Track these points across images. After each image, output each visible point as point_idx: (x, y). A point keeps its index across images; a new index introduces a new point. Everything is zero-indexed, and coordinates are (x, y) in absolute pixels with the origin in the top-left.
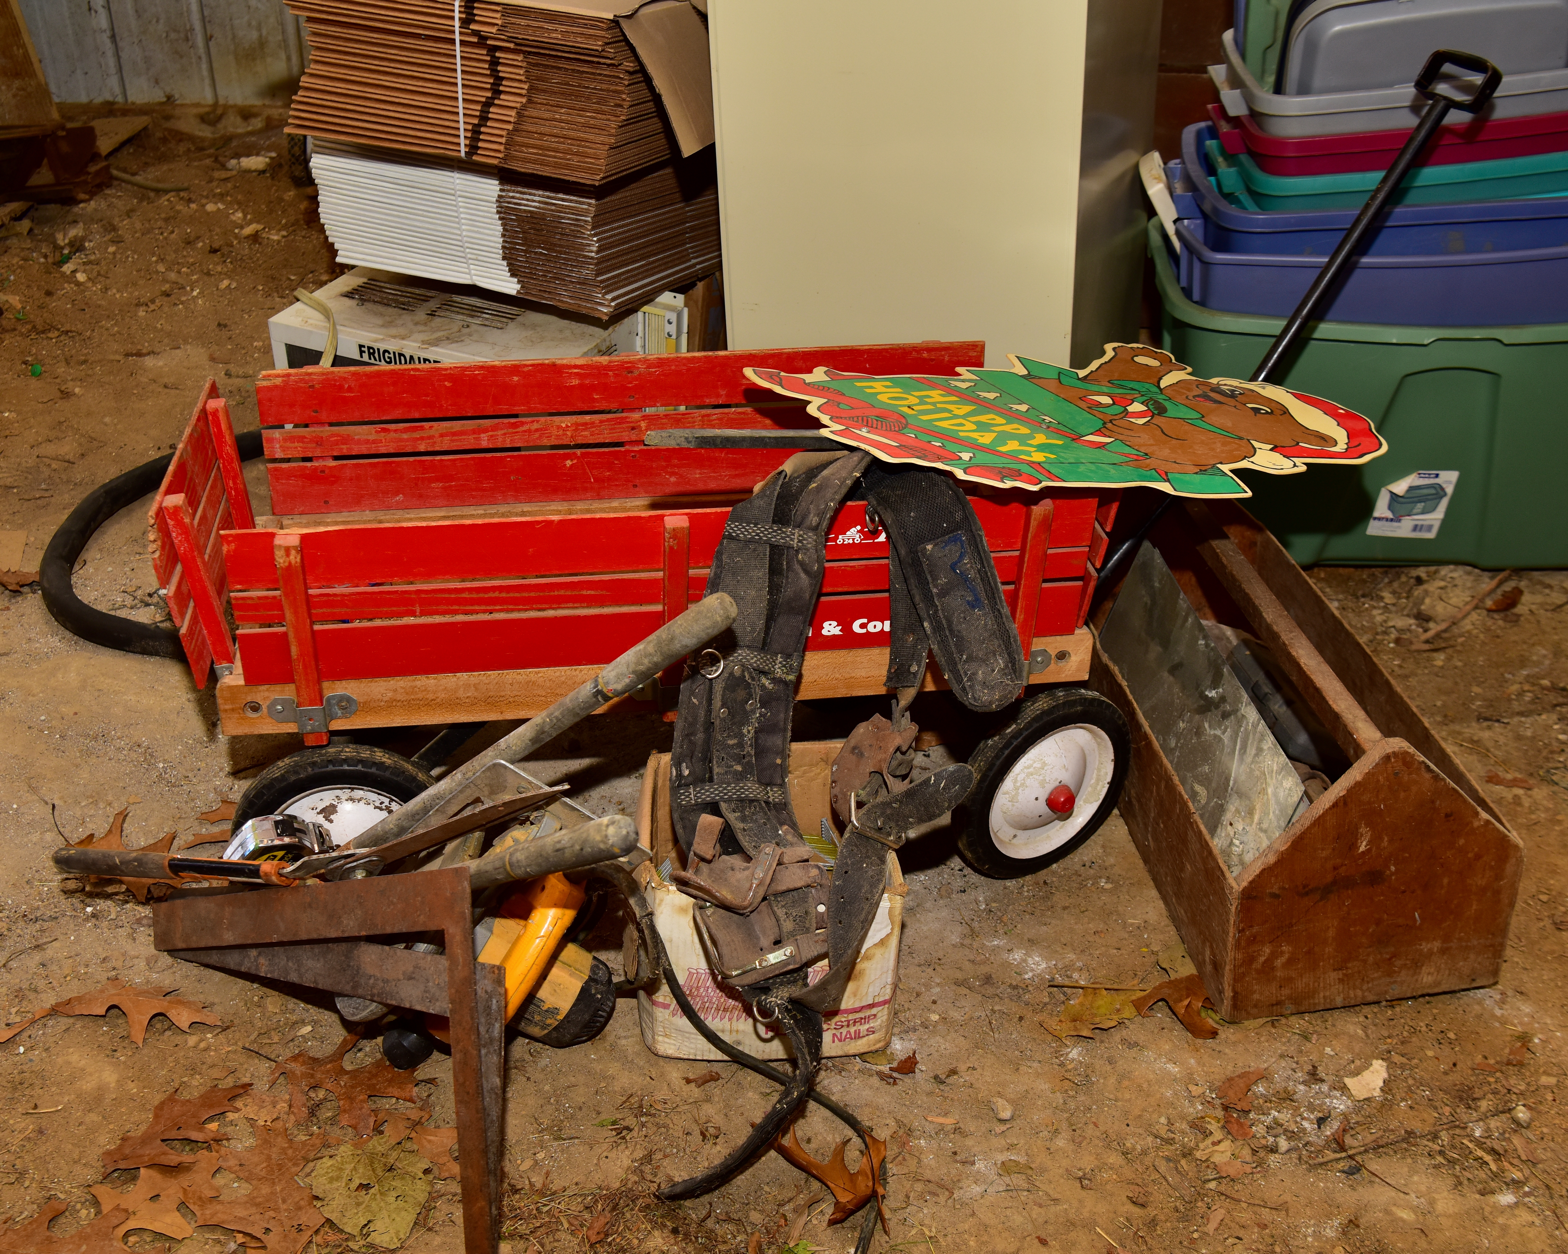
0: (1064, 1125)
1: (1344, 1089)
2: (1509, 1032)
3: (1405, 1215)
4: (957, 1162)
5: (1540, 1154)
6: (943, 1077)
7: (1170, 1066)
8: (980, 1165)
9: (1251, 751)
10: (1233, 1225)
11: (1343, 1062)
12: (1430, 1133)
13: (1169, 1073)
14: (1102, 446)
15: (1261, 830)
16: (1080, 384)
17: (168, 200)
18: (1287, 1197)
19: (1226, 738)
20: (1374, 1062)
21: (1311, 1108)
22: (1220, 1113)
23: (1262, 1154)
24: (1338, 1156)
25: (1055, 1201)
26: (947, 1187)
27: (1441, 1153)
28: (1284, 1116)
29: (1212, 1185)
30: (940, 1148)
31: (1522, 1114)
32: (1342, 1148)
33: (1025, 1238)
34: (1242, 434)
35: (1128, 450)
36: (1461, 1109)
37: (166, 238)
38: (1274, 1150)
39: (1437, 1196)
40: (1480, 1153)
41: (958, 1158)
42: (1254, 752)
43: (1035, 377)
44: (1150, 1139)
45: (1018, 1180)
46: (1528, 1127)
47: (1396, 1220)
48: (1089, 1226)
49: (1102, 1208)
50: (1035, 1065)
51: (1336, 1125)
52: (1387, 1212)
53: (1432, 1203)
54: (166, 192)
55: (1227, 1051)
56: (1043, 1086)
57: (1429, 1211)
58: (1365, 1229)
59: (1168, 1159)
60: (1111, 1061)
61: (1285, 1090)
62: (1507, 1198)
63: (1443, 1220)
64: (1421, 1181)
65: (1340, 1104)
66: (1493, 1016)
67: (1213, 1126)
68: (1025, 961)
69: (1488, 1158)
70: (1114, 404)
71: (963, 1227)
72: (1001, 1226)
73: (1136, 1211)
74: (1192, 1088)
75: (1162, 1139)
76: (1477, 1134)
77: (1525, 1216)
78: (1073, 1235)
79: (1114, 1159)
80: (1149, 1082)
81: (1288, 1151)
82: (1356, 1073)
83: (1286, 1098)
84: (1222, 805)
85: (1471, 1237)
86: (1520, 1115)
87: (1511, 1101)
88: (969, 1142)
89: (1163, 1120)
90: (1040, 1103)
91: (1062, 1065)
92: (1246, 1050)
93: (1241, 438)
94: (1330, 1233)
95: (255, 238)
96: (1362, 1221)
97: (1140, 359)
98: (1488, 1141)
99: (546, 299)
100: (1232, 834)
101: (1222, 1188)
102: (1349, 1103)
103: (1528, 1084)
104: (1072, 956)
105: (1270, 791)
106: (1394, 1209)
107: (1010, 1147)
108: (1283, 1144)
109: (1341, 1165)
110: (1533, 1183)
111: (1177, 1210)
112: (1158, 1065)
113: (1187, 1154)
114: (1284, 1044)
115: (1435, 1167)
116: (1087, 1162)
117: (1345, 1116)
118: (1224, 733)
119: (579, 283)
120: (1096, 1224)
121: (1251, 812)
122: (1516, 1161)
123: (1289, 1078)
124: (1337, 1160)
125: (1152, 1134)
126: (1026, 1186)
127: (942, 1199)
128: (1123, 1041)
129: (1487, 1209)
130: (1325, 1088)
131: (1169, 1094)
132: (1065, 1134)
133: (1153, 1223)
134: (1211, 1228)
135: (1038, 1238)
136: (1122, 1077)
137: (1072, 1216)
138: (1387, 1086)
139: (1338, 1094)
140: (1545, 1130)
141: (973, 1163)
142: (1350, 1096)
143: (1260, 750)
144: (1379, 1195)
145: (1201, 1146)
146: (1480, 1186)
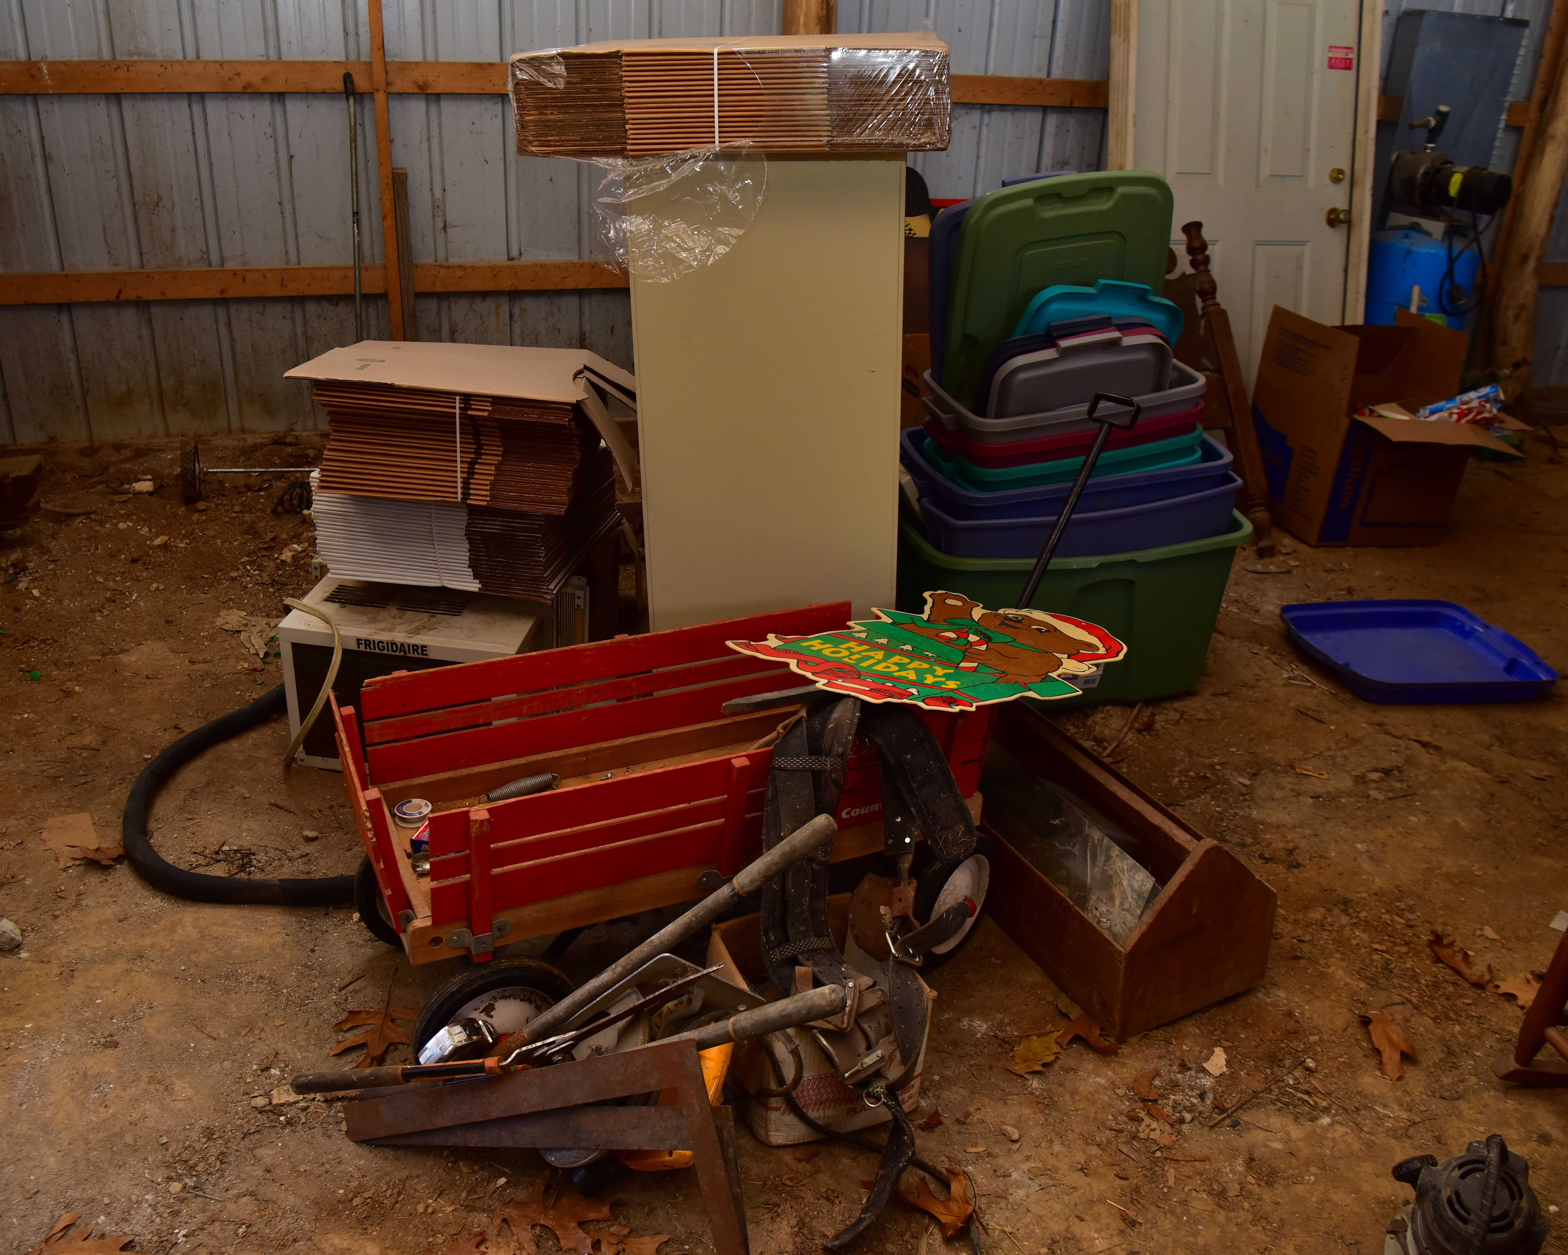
0: (1053, 1135)
1: (1204, 1071)
2: (1280, 1013)
3: (1277, 1145)
4: (998, 1176)
5: (1333, 1087)
6: (962, 1119)
7: (1098, 1079)
8: (1015, 1175)
9: (1101, 858)
10: (1182, 1178)
11: (1196, 1053)
12: (1266, 1089)
13: (1099, 1084)
14: (974, 670)
15: (1124, 910)
16: (928, 625)
17: (81, 522)
18: (1206, 1151)
19: (1076, 851)
20: (1215, 1049)
21: (1192, 1088)
22: (1140, 1104)
23: (1177, 1126)
24: (1223, 1116)
25: (1075, 1189)
26: (1003, 1196)
27: (1278, 1100)
28: (1179, 1097)
29: (1158, 1154)
30: (984, 1170)
31: (1310, 1063)
32: (1223, 1110)
33: (1068, 1219)
34: (1045, 649)
35: (991, 671)
36: (1276, 1069)
37: (93, 554)
38: (1182, 1121)
39: (1288, 1129)
40: (1299, 1095)
41: (999, 1174)
42: (1103, 858)
43: (899, 624)
44: (1108, 1132)
45: (1044, 1180)
46: (1316, 1072)
47: (1273, 1150)
48: (1102, 1200)
49: (1104, 1186)
50: (1015, 1097)
51: (1210, 1096)
52: (1267, 1146)
53: (1288, 1133)
54: (78, 515)
55: (1127, 1061)
56: (1027, 1111)
57: (1288, 1140)
58: (1259, 1160)
59: (1126, 1143)
60: (1061, 1085)
61: (1171, 1080)
62: (1325, 1120)
63: (1299, 1143)
64: (1276, 1121)
65: (1207, 1082)
66: (1267, 1003)
67: (1142, 1114)
68: (971, 1025)
69: (1306, 1097)
70: (958, 637)
71: (1027, 1220)
72: (1049, 1214)
73: (1123, 1182)
74: (1118, 1091)
75: (1115, 1131)
76: (1291, 1082)
77: (1341, 1130)
78: (1096, 1209)
79: (1094, 1150)
80: (1091, 1093)
81: (1193, 1119)
82: (1207, 1059)
83: (1174, 1086)
84: (1084, 897)
85: (1319, 1150)
86: (1311, 1065)
87: (1299, 1057)
88: (1000, 1161)
89: (1110, 1117)
90: (1031, 1123)
91: (1031, 1093)
92: (1138, 1058)
93: (1046, 652)
94: (1240, 1169)
95: (165, 546)
96: (1255, 1156)
97: (949, 601)
98: (1300, 1086)
99: (502, 592)
100: (1098, 914)
101: (1165, 1155)
102: (1211, 1079)
103: (1305, 1043)
104: (999, 1016)
105: (1125, 883)
106: (1270, 1143)
107: (1028, 1158)
108: (1188, 1116)
109: (1227, 1122)
110: (1334, 1107)
111: (1146, 1177)
112: (1091, 1081)
113: (1135, 1137)
114: (1157, 1049)
115: (1279, 1110)
116: (1080, 1157)
117: (1213, 1089)
118: (1074, 847)
119: (529, 580)
120: (1106, 1198)
121: (1111, 899)
122: (1319, 1095)
123: (1169, 1072)
124: (1223, 1119)
125: (1107, 1128)
126: (1050, 1182)
127: (1003, 1205)
128: (1062, 1068)
129: (1319, 1131)
130: (1193, 1073)
131: (1106, 1098)
132: (1057, 1142)
133: (1137, 1189)
134: (1171, 1182)
135: (1076, 1216)
136: (1073, 1094)
137: (1089, 1197)
138: (1229, 1063)
139: (1202, 1075)
140: (1326, 1071)
141: (1010, 1176)
142: (1210, 1075)
143: (1108, 858)
144: (1258, 1136)
145: (1141, 1129)
146: (1308, 1116)
